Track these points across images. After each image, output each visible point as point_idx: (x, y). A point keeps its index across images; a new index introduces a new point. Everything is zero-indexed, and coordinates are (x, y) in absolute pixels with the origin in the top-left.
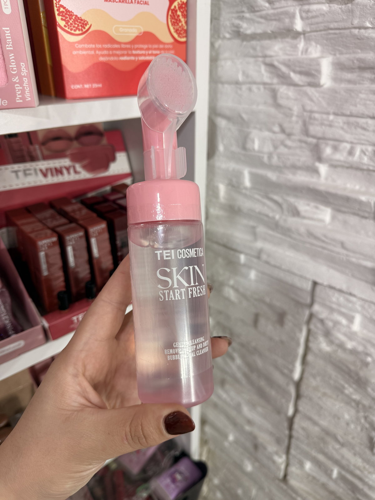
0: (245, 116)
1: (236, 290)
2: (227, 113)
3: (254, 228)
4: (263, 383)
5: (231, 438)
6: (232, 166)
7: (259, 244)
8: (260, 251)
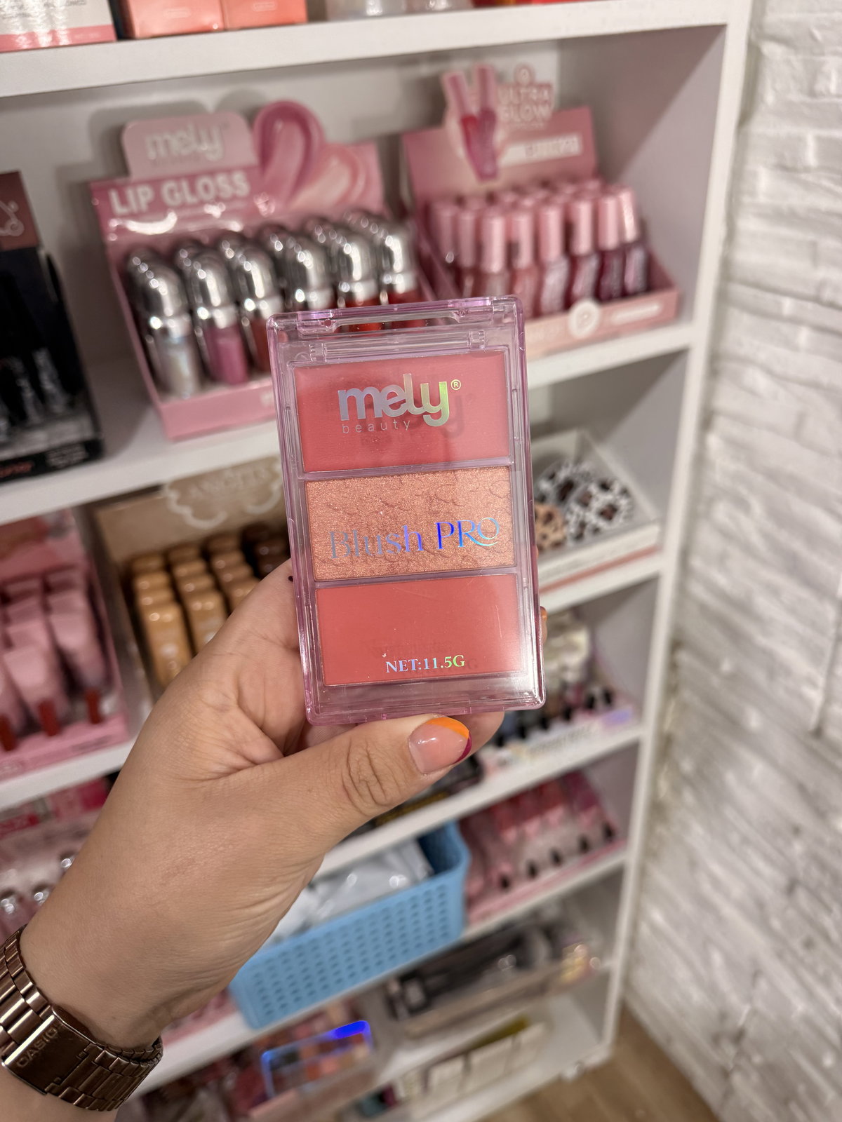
0: (818, 34)
1: (769, 372)
2: (788, 32)
3: (814, 245)
4: (798, 546)
5: (726, 666)
6: (786, 129)
7: (822, 273)
8: (822, 285)
